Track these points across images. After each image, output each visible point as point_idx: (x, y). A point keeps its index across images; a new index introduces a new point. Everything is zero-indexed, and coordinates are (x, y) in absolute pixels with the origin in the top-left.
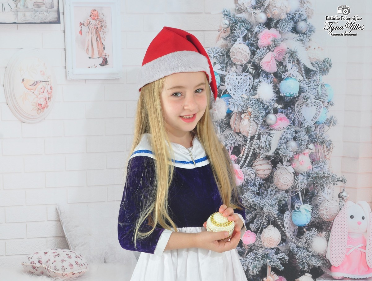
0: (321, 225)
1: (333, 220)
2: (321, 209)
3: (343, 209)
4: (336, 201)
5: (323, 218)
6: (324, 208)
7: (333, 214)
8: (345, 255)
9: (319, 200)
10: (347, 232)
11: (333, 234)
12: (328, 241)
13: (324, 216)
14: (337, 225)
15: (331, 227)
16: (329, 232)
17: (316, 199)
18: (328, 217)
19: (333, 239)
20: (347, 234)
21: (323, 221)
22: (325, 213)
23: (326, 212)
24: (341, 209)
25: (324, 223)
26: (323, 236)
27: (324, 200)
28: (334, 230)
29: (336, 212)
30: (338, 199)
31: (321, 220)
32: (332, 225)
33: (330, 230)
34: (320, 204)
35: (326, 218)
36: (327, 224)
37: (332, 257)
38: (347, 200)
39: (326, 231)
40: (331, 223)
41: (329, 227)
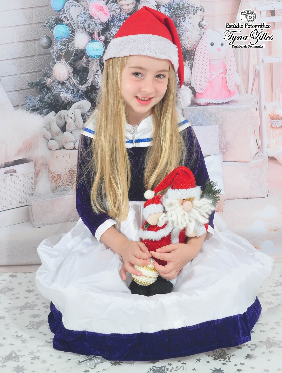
0: (184, 54)
1: (195, 49)
2: (183, 38)
3: (203, 37)
4: (197, 30)
5: (187, 48)
6: (186, 37)
7: (195, 43)
8: (208, 81)
9: (182, 31)
10: (209, 59)
11: (196, 62)
12: (191, 69)
13: (186, 46)
14: (199, 53)
15: (194, 56)
16: (192, 60)
17: (178, 30)
18: (190, 46)
19: (196, 68)
20: (209, 61)
21: (186, 51)
22: (187, 43)
23: (188, 41)
24: (201, 38)
25: (187, 52)
26: (187, 65)
27: (186, 30)
28: (197, 58)
29: (197, 41)
30: (198, 28)
31: (184, 49)
32: (194, 54)
33: (193, 59)
34: (182, 34)
35: (188, 47)
36: (190, 52)
37: (196, 84)
38: (207, 28)
39: (189, 60)
40: (193, 51)
41: (192, 55)
